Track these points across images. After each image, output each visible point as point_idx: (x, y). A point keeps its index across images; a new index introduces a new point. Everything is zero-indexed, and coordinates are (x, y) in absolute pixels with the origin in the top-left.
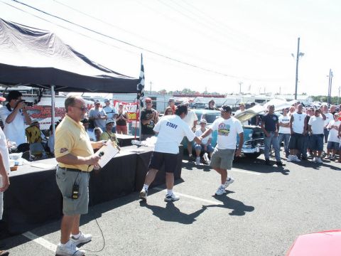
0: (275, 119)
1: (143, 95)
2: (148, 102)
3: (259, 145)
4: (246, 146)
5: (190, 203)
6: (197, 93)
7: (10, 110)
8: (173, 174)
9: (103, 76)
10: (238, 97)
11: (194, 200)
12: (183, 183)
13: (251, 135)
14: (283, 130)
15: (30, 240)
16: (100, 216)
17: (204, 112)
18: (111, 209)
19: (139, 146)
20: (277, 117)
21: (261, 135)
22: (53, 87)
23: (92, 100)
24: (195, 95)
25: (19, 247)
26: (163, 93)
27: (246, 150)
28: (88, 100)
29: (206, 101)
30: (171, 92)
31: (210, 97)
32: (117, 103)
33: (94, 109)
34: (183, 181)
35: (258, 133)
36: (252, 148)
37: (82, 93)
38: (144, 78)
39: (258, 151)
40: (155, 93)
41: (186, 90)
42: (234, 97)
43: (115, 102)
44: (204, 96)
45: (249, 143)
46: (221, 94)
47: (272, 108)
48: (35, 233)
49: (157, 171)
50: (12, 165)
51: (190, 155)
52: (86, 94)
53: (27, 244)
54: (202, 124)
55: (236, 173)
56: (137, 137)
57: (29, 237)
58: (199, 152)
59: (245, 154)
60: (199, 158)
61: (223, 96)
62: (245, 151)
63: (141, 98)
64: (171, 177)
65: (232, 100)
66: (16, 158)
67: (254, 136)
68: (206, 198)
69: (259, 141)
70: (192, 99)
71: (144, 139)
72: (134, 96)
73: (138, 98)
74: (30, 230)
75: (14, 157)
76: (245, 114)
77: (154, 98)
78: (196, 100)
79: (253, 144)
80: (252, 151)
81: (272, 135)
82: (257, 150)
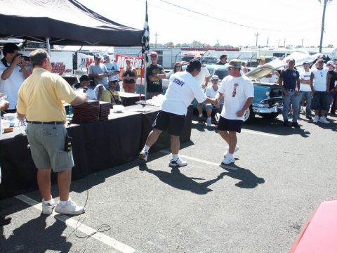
0: (295, 75)
1: (148, 48)
2: (153, 56)
3: (277, 104)
4: (262, 106)
5: (200, 168)
6: (208, 46)
7: (6, 66)
8: (178, 137)
9: (103, 27)
10: (254, 51)
11: (205, 164)
12: (192, 146)
13: (268, 93)
14: (305, 88)
16: (103, 181)
17: (216, 67)
18: (115, 174)
19: (144, 105)
20: (297, 73)
21: (280, 93)
22: (48, 40)
23: (91, 54)
24: (207, 48)
25: (18, 212)
26: (170, 46)
27: (263, 110)
28: (87, 54)
29: (217, 55)
30: (178, 45)
31: (223, 50)
32: (119, 58)
34: (192, 144)
35: (276, 91)
36: (269, 108)
37: (80, 47)
38: (148, 29)
39: (276, 111)
40: (161, 46)
41: (196, 42)
42: (249, 51)
43: (117, 56)
44: (216, 50)
45: (265, 102)
46: (235, 47)
47: (292, 63)
49: (161, 131)
50: (8, 127)
51: (201, 116)
52: (85, 48)
53: (27, 210)
55: (249, 134)
56: (142, 95)
58: (210, 112)
59: (261, 114)
60: (210, 119)
61: (237, 50)
62: (261, 111)
63: (146, 52)
64: (175, 140)
65: (247, 54)
66: (11, 119)
67: (272, 94)
69: (278, 100)
70: (203, 52)
71: (150, 97)
72: (138, 50)
73: (143, 52)
75: (9, 117)
76: (262, 69)
77: (160, 52)
78: (207, 54)
79: (271, 103)
80: (268, 111)
81: (290, 93)
82: (275, 109)
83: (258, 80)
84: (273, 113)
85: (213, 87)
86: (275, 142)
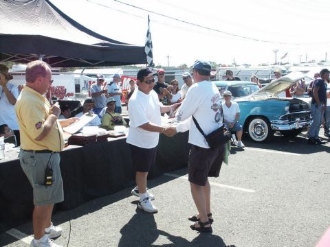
2: (161, 74)
3: (298, 119)
4: (282, 122)
11: (217, 187)
13: (287, 108)
15: (18, 240)
17: (230, 83)
18: (117, 201)
21: (301, 108)
26: (184, 67)
27: (283, 126)
32: (125, 79)
33: (96, 84)
35: (297, 105)
36: (290, 124)
45: (283, 119)
48: (23, 232)
54: (226, 97)
55: (268, 153)
57: (16, 237)
59: (282, 132)
62: (280, 128)
67: (291, 109)
68: (232, 184)
69: (298, 115)
74: (15, 227)
76: (280, 83)
79: (290, 119)
80: (289, 127)
82: (297, 125)
83: (276, 95)
84: (294, 129)
85: (226, 104)
86: (298, 161)
